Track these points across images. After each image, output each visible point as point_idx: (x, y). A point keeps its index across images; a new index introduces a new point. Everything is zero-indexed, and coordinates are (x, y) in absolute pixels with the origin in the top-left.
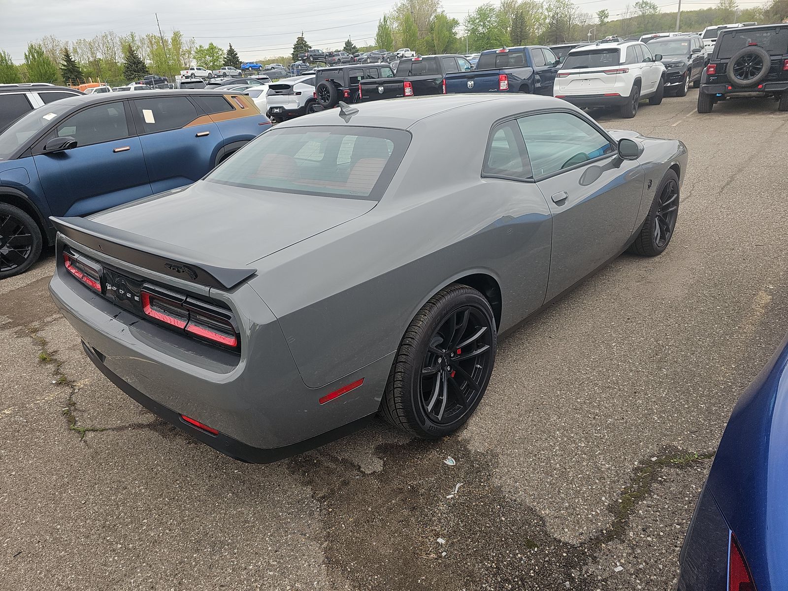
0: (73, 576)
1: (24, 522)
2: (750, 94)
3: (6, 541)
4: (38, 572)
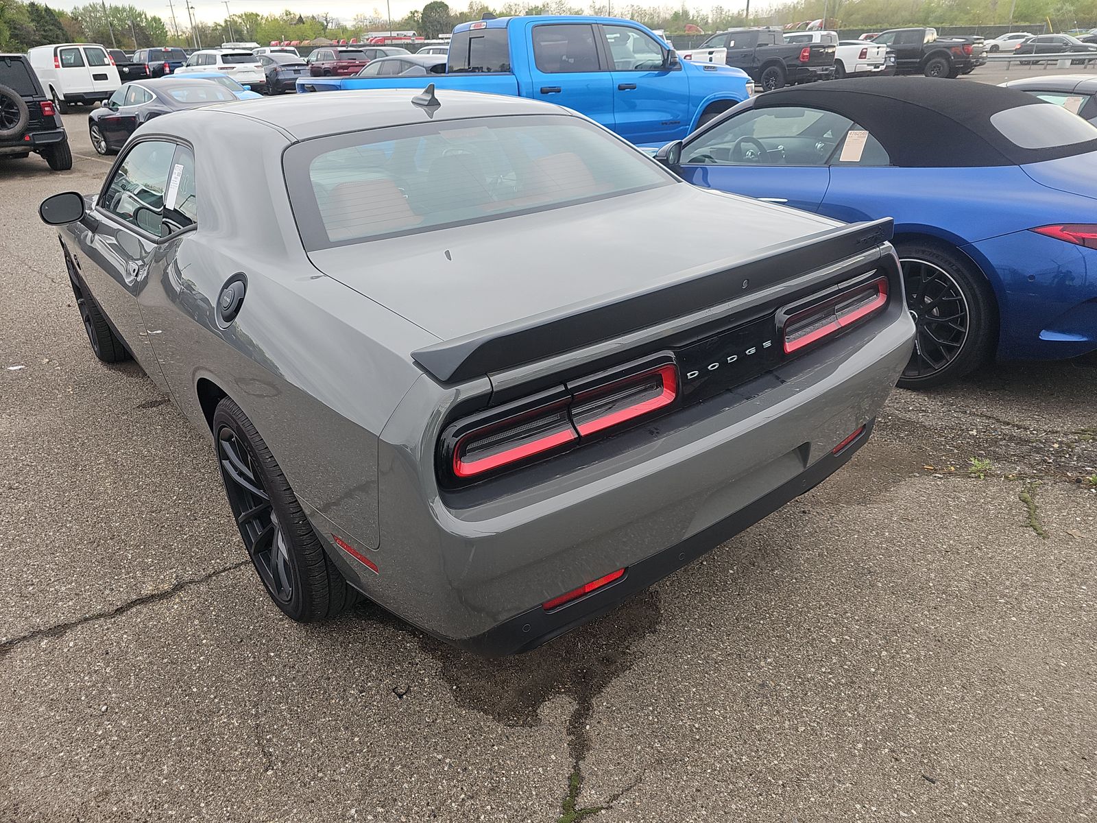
0: (945, 688)
1: (858, 806)
2: (13, 150)
3: (906, 815)
4: (951, 734)
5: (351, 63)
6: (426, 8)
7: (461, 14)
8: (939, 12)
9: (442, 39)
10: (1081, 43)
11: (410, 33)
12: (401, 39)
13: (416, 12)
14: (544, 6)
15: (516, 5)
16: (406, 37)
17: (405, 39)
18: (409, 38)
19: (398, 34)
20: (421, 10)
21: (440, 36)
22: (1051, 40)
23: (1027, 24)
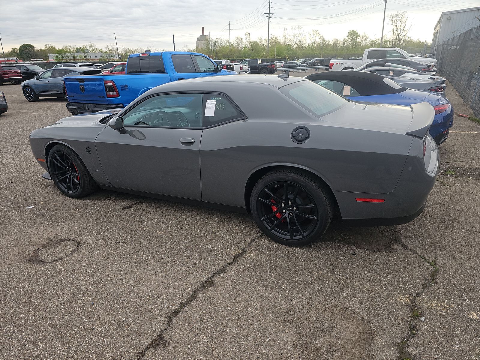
5: (9, 71)
6: (21, 47)
7: (40, 50)
8: (249, 53)
9: (33, 61)
10: (301, 64)
11: (15, 58)
12: (9, 61)
13: (16, 49)
14: (83, 47)
15: (69, 46)
16: (12, 60)
17: (12, 61)
18: (14, 60)
19: (7, 59)
20: (18, 47)
21: (31, 60)
22: (292, 63)
23: (280, 58)
